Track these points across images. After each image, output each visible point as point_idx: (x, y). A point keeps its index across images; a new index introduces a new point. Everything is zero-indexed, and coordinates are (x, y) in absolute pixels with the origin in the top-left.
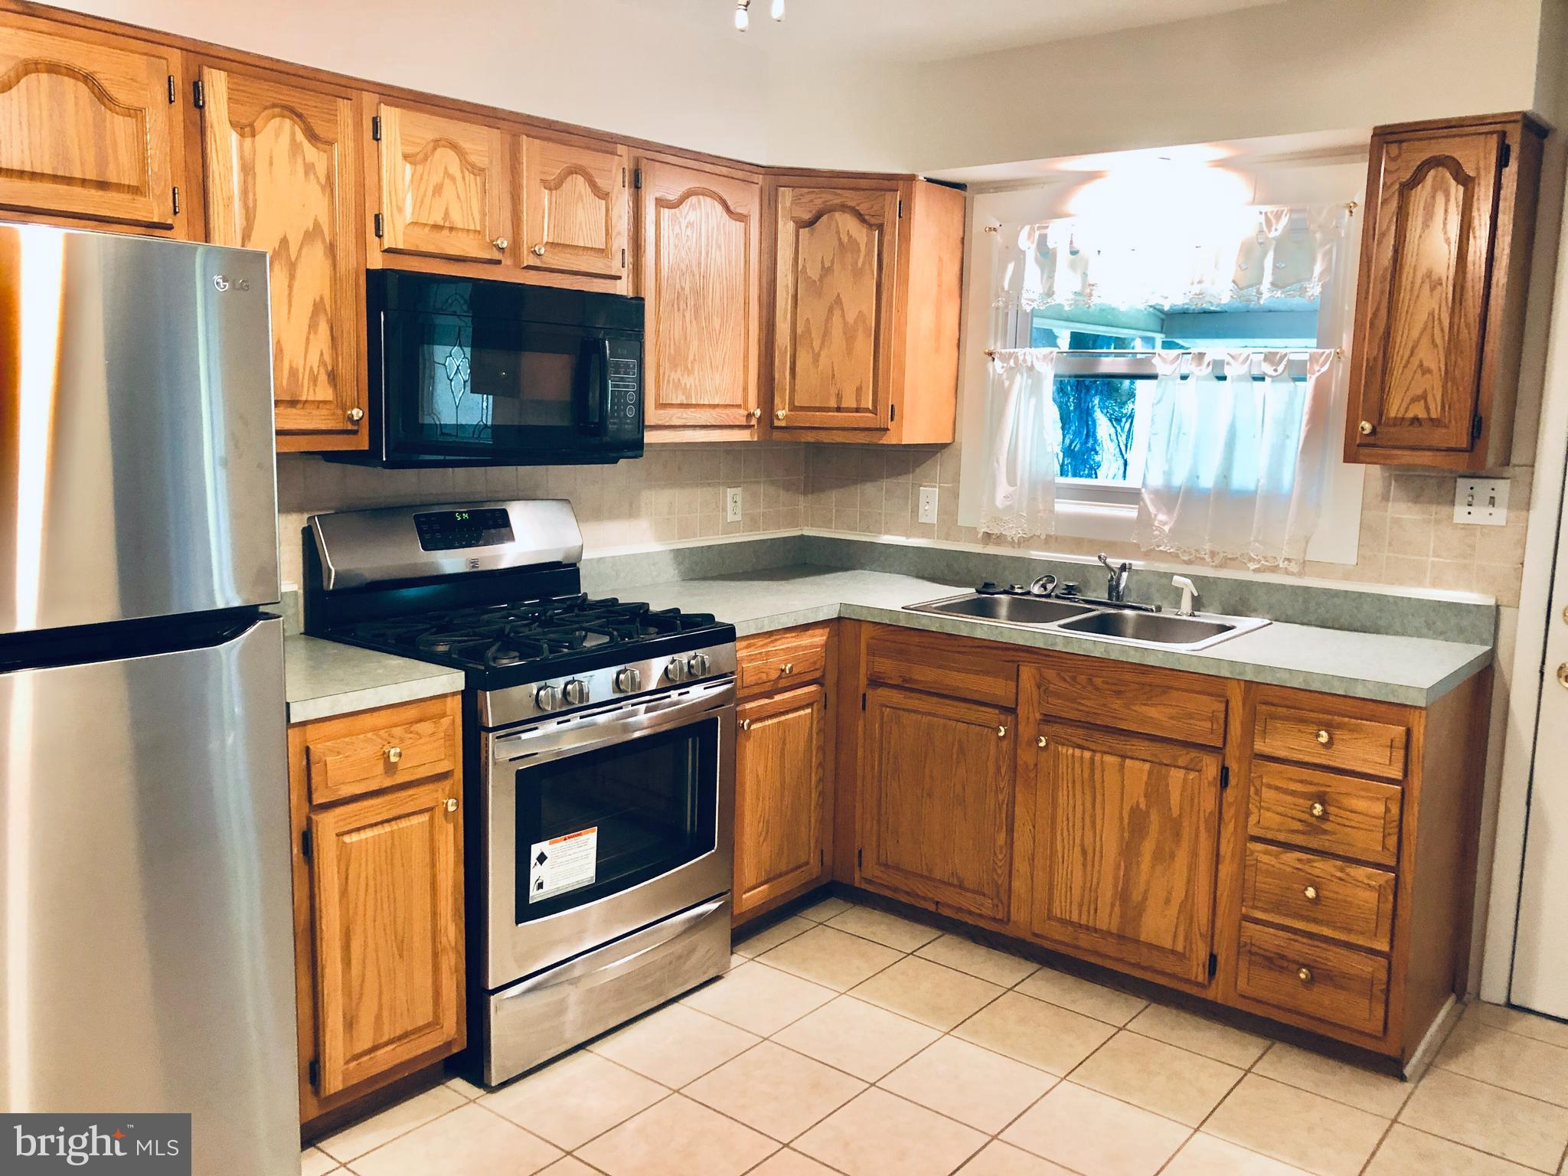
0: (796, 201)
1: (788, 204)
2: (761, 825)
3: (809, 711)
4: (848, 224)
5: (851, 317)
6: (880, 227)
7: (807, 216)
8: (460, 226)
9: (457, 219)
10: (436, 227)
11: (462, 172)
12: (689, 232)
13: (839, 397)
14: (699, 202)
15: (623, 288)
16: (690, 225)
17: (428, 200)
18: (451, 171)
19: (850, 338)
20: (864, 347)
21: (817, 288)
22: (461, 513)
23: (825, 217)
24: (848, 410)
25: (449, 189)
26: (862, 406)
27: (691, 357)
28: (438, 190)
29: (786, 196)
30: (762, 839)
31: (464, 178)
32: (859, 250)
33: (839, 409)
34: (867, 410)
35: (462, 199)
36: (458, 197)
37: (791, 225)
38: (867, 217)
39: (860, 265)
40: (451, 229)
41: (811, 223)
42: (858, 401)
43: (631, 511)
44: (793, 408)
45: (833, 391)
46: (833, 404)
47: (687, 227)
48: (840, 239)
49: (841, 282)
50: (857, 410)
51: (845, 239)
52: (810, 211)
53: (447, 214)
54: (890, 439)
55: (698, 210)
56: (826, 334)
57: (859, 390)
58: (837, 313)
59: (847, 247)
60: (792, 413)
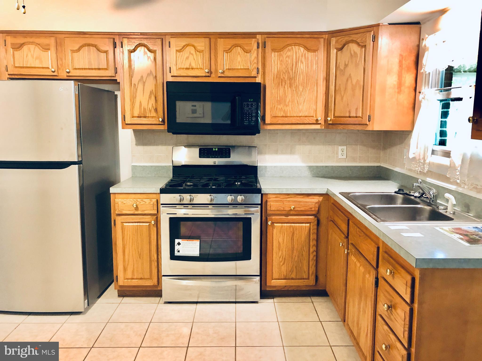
0: (337, 42)
1: (334, 43)
2: (281, 259)
3: (308, 225)
4: (354, 47)
5: (354, 82)
6: (365, 46)
7: (340, 47)
8: (195, 67)
9: (194, 65)
10: (187, 69)
11: (195, 52)
12: (287, 59)
13: (350, 112)
14: (292, 48)
15: (258, 80)
16: (288, 57)
17: (184, 62)
18: (192, 52)
19: (353, 90)
20: (359, 93)
21: (343, 72)
22: (215, 148)
23: (346, 46)
24: (353, 117)
25: (191, 57)
26: (358, 116)
27: (288, 100)
28: (187, 58)
29: (333, 41)
30: (281, 264)
31: (196, 54)
32: (357, 57)
33: (350, 117)
34: (359, 117)
35: (195, 60)
36: (194, 59)
37: (335, 50)
38: (360, 44)
39: (358, 62)
40: (192, 69)
41: (341, 49)
42: (356, 114)
43: (292, 152)
44: (334, 117)
45: (348, 110)
46: (348, 115)
47: (286, 57)
48: (351, 53)
49: (351, 70)
50: (356, 117)
51: (352, 52)
52: (341, 45)
53: (190, 64)
54: (369, 128)
55: (292, 51)
56: (346, 89)
57: (357, 109)
58: (349, 81)
59: (353, 56)
60: (334, 119)
